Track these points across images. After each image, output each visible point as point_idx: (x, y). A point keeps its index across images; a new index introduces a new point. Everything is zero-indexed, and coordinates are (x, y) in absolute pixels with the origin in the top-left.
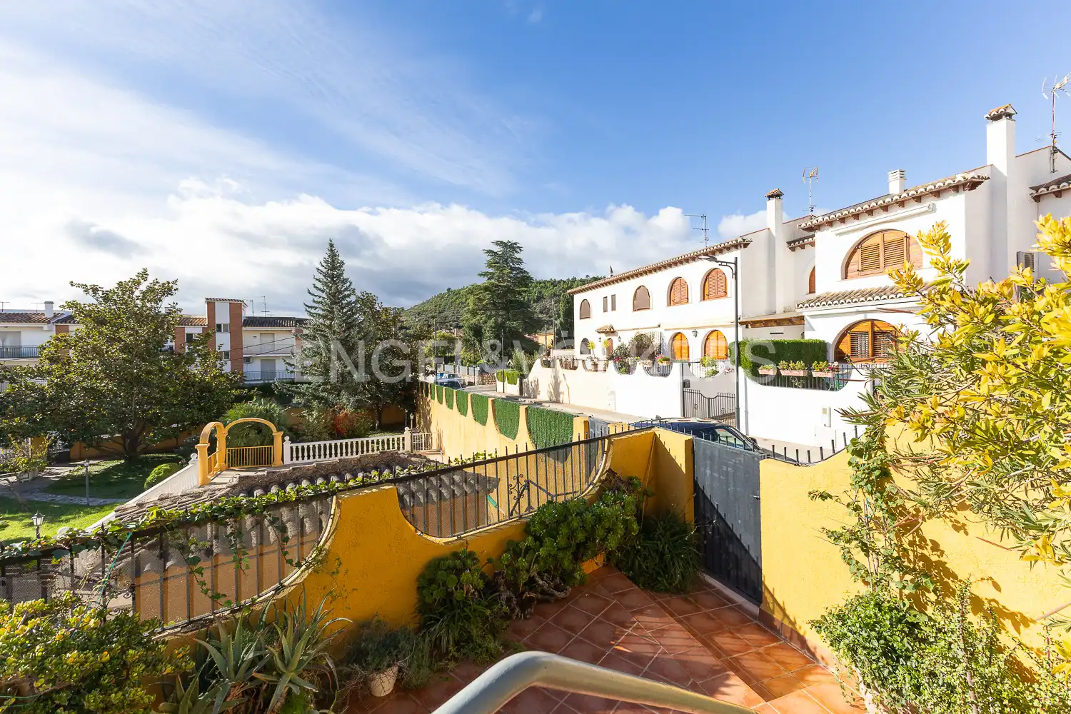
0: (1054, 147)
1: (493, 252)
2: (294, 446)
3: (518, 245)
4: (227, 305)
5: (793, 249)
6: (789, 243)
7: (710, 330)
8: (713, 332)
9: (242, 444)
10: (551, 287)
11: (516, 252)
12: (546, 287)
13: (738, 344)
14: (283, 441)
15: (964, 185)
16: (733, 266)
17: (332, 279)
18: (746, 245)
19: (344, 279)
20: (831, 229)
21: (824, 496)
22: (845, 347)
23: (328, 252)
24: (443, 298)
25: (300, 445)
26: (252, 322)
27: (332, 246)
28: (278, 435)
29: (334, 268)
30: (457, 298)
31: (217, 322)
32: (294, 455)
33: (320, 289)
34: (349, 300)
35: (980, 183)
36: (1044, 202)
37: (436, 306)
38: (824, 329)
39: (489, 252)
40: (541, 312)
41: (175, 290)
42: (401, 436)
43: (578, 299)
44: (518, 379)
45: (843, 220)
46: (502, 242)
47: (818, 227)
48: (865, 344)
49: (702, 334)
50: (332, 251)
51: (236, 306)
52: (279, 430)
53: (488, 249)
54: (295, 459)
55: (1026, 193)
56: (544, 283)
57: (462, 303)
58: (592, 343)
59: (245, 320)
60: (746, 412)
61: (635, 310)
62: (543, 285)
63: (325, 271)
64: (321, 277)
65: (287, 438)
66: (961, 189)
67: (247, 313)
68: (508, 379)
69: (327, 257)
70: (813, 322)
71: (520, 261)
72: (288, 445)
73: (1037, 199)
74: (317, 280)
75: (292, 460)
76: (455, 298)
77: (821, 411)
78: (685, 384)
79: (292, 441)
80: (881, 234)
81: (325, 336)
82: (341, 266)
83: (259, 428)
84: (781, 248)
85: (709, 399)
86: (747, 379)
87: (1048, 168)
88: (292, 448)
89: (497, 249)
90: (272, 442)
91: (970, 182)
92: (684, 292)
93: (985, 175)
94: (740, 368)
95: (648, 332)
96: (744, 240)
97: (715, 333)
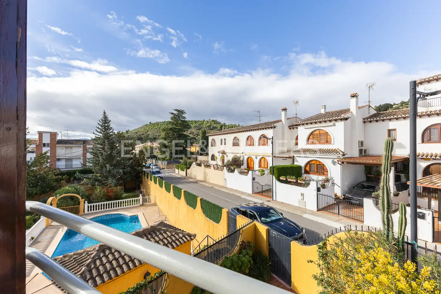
0: (369, 105)
1: (174, 114)
2: (90, 205)
3: (184, 111)
4: (49, 134)
5: (290, 129)
6: (289, 127)
7: (262, 157)
8: (263, 157)
9: (65, 206)
10: (195, 123)
11: (183, 114)
12: (192, 123)
13: (273, 168)
14: (85, 203)
15: (344, 119)
16: (271, 139)
17: (105, 128)
18: (275, 128)
19: (110, 128)
20: (303, 126)
21: (311, 262)
22: (308, 169)
23: (103, 116)
24: (147, 126)
25: (92, 205)
26: (61, 142)
27: (105, 113)
28: (82, 201)
29: (105, 123)
30: (154, 127)
31: (44, 142)
32: (90, 209)
33: (99, 132)
34: (112, 137)
35: (348, 119)
36: (366, 124)
37: (144, 130)
38: (301, 162)
39: (172, 113)
40: (190, 134)
41: (28, 133)
42: (138, 198)
43: (210, 139)
44: (185, 169)
45: (307, 124)
46: (177, 110)
47: (299, 125)
48: (314, 168)
49: (259, 158)
50: (105, 115)
51: (53, 135)
52: (82, 198)
53: (172, 112)
54: (90, 211)
55: (361, 120)
56: (192, 121)
57: (156, 129)
58: (216, 157)
59: (57, 141)
60: (276, 192)
61: (233, 146)
62: (191, 122)
63: (101, 124)
64: (100, 127)
65: (86, 202)
66: (343, 120)
67: (59, 138)
68: (181, 169)
69: (102, 118)
70: (297, 158)
71: (184, 118)
72: (86, 204)
73: (364, 122)
74: (98, 128)
75: (88, 211)
76: (153, 126)
77: (300, 195)
78: (254, 179)
79: (89, 203)
80: (319, 131)
81: (101, 153)
82: (109, 122)
83: (72, 198)
84: (286, 128)
85: (262, 186)
86: (276, 181)
87: (368, 112)
88: (88, 206)
89: (175, 112)
90: (79, 204)
91: (346, 118)
92: (252, 141)
93: (350, 117)
94: (274, 176)
95: (238, 155)
96: (274, 126)
97: (263, 158)
